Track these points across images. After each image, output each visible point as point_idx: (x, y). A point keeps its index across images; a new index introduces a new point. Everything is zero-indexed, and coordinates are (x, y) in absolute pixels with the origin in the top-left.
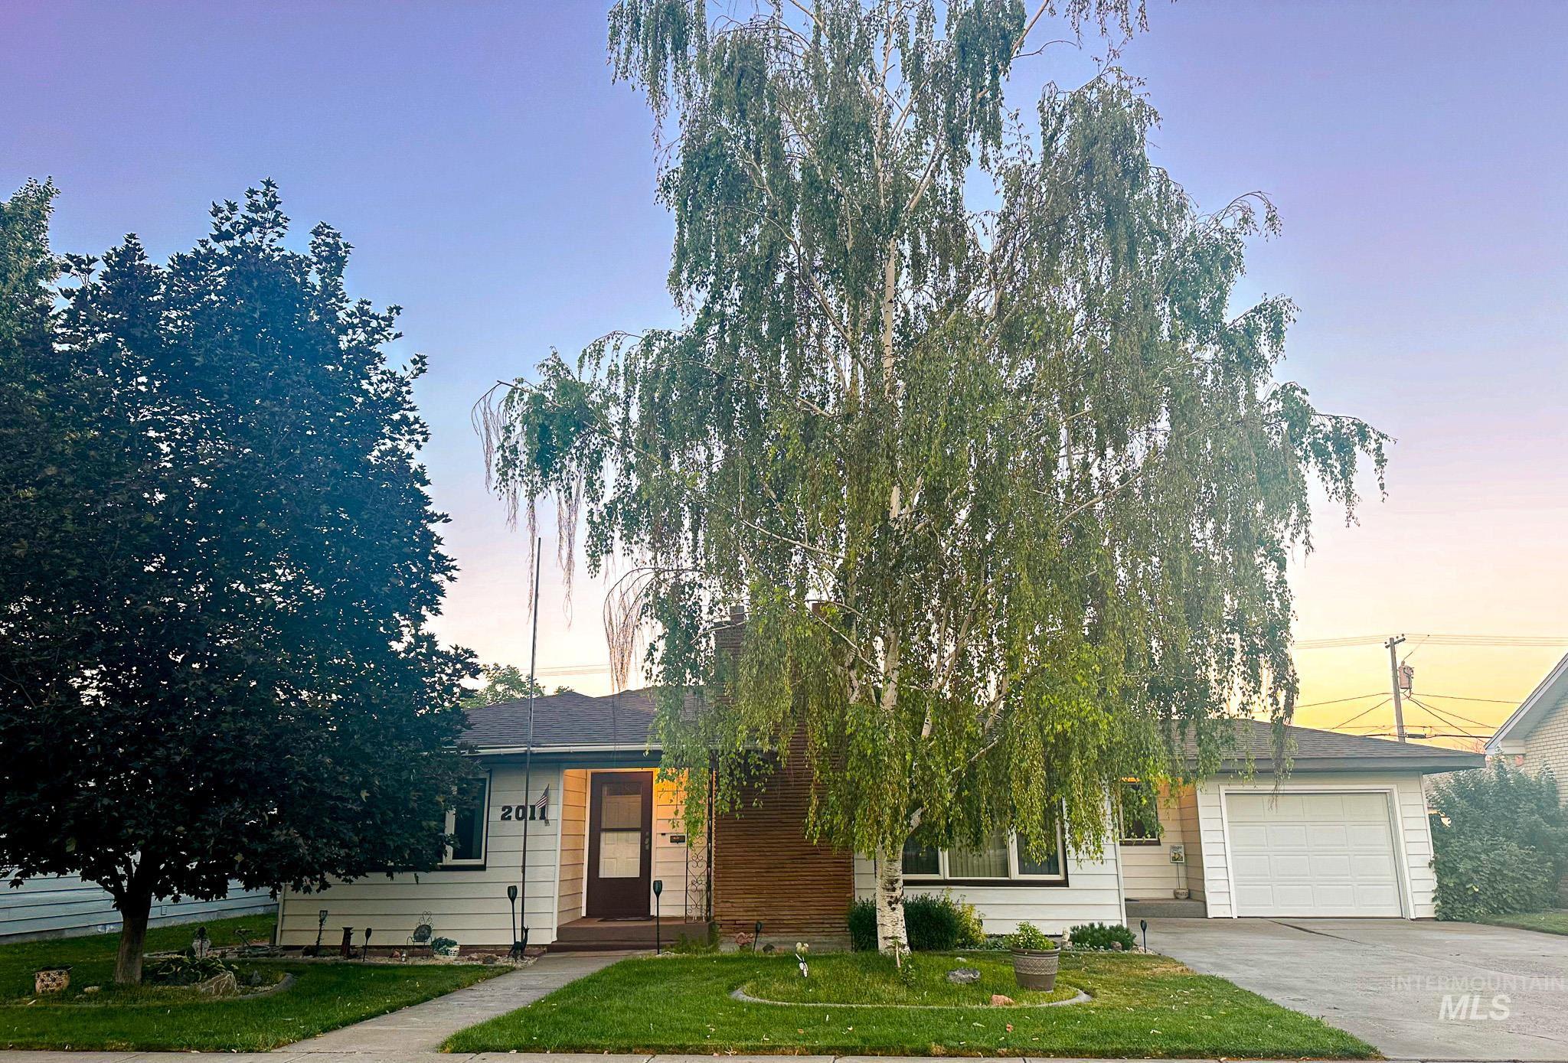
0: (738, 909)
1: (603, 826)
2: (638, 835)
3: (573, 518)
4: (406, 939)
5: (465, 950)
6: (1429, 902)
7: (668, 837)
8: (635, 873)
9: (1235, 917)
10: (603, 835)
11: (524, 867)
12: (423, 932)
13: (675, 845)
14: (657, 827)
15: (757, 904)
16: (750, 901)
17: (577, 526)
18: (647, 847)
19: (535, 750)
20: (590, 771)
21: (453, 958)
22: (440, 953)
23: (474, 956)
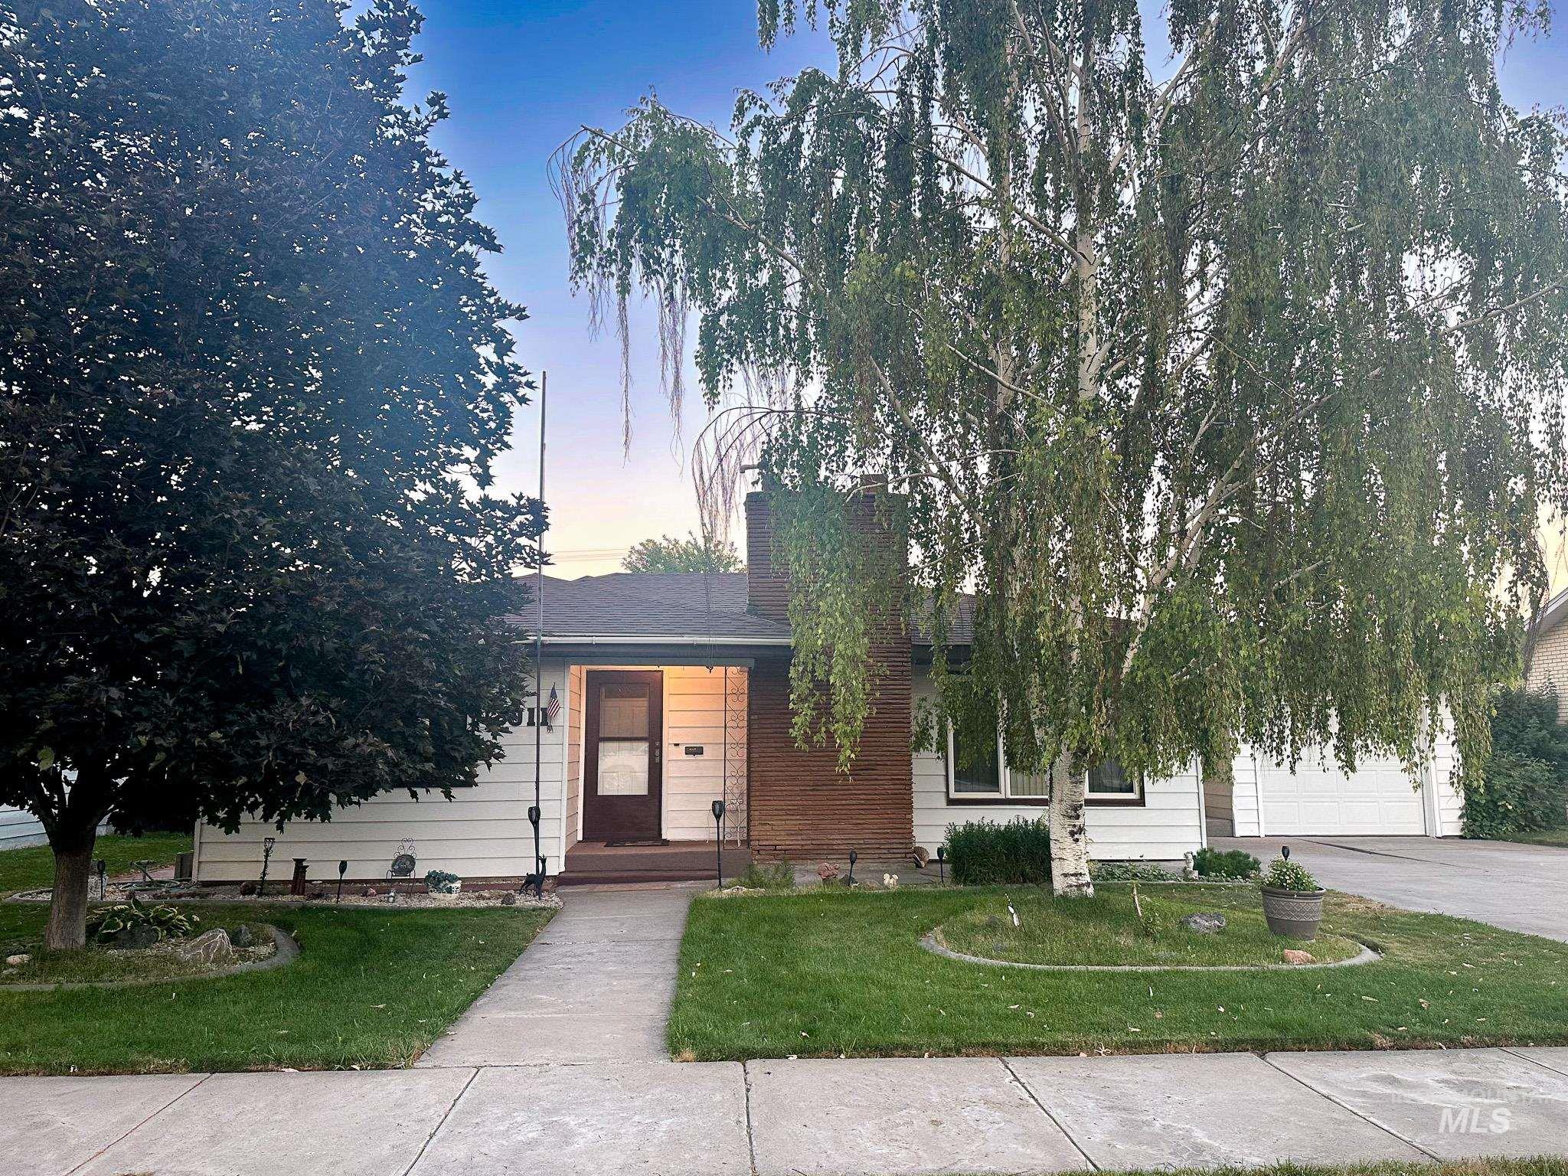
0: (779, 832)
1: (601, 735)
2: (644, 746)
3: (679, 328)
4: (379, 870)
5: (472, 885)
6: (1455, 819)
7: (682, 748)
8: (643, 790)
9: (1262, 835)
10: (601, 745)
11: (537, 782)
12: (405, 864)
13: (691, 757)
14: (669, 736)
15: (801, 827)
16: (793, 823)
17: (686, 341)
18: (657, 760)
19: (547, 640)
20: (585, 668)
21: (454, 895)
22: (440, 891)
23: (486, 894)
